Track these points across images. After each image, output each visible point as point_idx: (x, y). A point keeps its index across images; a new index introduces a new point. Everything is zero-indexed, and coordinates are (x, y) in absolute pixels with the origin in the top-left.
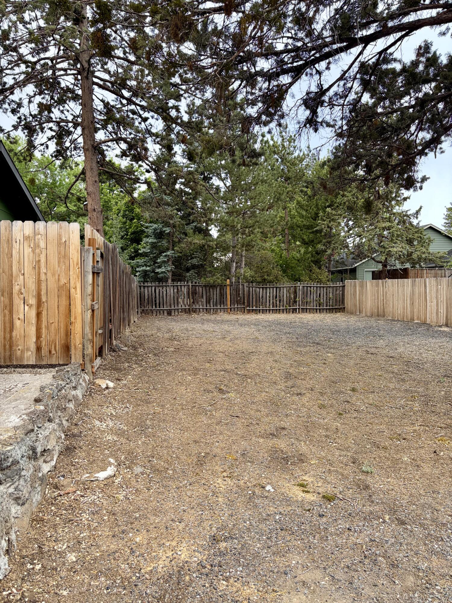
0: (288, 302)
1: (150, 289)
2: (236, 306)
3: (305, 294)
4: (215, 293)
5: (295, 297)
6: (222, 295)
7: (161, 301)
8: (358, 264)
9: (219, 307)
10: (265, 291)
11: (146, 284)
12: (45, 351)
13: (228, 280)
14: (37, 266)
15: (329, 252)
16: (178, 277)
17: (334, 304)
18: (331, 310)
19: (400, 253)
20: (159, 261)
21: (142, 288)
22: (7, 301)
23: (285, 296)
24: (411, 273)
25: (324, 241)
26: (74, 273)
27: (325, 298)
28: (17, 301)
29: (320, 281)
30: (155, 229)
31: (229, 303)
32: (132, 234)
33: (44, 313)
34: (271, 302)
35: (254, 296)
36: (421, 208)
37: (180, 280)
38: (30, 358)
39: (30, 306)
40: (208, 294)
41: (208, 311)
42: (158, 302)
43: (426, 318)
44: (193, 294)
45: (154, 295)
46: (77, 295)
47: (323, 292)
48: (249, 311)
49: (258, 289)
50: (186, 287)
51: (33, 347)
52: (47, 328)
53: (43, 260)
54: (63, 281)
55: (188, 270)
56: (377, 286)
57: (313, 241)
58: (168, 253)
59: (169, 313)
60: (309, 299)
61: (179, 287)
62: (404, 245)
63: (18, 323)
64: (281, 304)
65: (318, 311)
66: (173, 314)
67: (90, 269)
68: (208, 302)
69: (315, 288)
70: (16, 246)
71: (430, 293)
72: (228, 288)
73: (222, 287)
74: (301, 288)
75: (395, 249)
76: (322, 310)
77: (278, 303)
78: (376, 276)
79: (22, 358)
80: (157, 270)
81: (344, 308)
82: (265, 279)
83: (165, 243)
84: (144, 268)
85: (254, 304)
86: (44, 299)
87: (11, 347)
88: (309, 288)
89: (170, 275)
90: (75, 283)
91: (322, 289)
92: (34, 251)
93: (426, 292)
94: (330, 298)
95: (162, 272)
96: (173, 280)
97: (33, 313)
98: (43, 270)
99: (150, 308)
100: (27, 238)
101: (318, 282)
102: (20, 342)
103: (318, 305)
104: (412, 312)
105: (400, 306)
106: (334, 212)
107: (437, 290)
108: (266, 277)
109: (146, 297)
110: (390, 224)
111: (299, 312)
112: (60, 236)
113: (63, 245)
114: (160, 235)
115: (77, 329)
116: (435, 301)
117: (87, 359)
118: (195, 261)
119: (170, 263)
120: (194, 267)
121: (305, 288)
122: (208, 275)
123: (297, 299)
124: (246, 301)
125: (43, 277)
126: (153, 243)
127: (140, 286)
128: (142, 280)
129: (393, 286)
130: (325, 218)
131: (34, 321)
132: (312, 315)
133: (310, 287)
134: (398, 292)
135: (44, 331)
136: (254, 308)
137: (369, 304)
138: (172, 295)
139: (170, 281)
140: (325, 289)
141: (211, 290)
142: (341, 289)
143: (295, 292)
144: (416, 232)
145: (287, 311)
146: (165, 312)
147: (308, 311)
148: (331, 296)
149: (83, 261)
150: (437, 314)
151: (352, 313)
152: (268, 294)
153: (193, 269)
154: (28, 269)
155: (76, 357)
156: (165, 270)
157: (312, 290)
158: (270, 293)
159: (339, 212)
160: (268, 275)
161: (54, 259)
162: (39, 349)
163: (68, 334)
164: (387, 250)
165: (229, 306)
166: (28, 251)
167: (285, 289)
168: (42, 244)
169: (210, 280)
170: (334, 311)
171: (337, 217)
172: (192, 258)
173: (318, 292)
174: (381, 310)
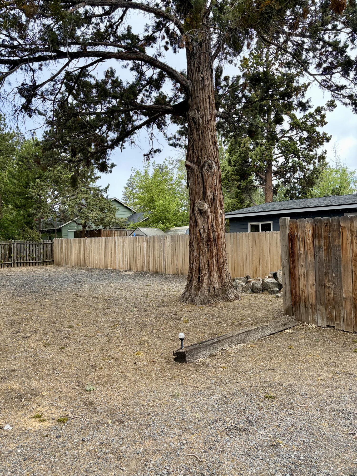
0: (3, 258)
3: (19, 251)
5: (10, 253)
8: (63, 225)
15: (39, 215)
17: (45, 258)
18: (42, 263)
19: (96, 218)
24: (104, 233)
25: (34, 206)
27: (37, 254)
29: (32, 239)
36: (109, 186)
43: (116, 266)
47: (35, 248)
56: (79, 243)
57: (24, 206)
60: (23, 255)
62: (98, 212)
65: (31, 264)
69: (28, 245)
71: (118, 247)
74: (15, 245)
75: (92, 215)
76: (34, 264)
78: (78, 235)
81: (53, 261)
88: (22, 245)
91: (34, 246)
93: (115, 247)
94: (41, 253)
101: (30, 240)
103: (31, 260)
104: (106, 262)
105: (97, 257)
106: (42, 183)
107: (123, 245)
110: (87, 196)
111: (14, 266)
116: (122, 253)
121: (19, 245)
123: (12, 255)
129: (91, 243)
130: (35, 187)
132: (26, 268)
133: (24, 244)
134: (95, 247)
137: (73, 257)
140: (37, 246)
142: (50, 245)
143: (10, 249)
144: (106, 203)
145: (2, 266)
147: (22, 264)
148: (42, 251)
150: (123, 262)
151: (59, 265)
157: (25, 247)
159: (47, 183)
164: (86, 215)
170: (45, 264)
171: (45, 187)
173: (31, 249)
174: (82, 262)
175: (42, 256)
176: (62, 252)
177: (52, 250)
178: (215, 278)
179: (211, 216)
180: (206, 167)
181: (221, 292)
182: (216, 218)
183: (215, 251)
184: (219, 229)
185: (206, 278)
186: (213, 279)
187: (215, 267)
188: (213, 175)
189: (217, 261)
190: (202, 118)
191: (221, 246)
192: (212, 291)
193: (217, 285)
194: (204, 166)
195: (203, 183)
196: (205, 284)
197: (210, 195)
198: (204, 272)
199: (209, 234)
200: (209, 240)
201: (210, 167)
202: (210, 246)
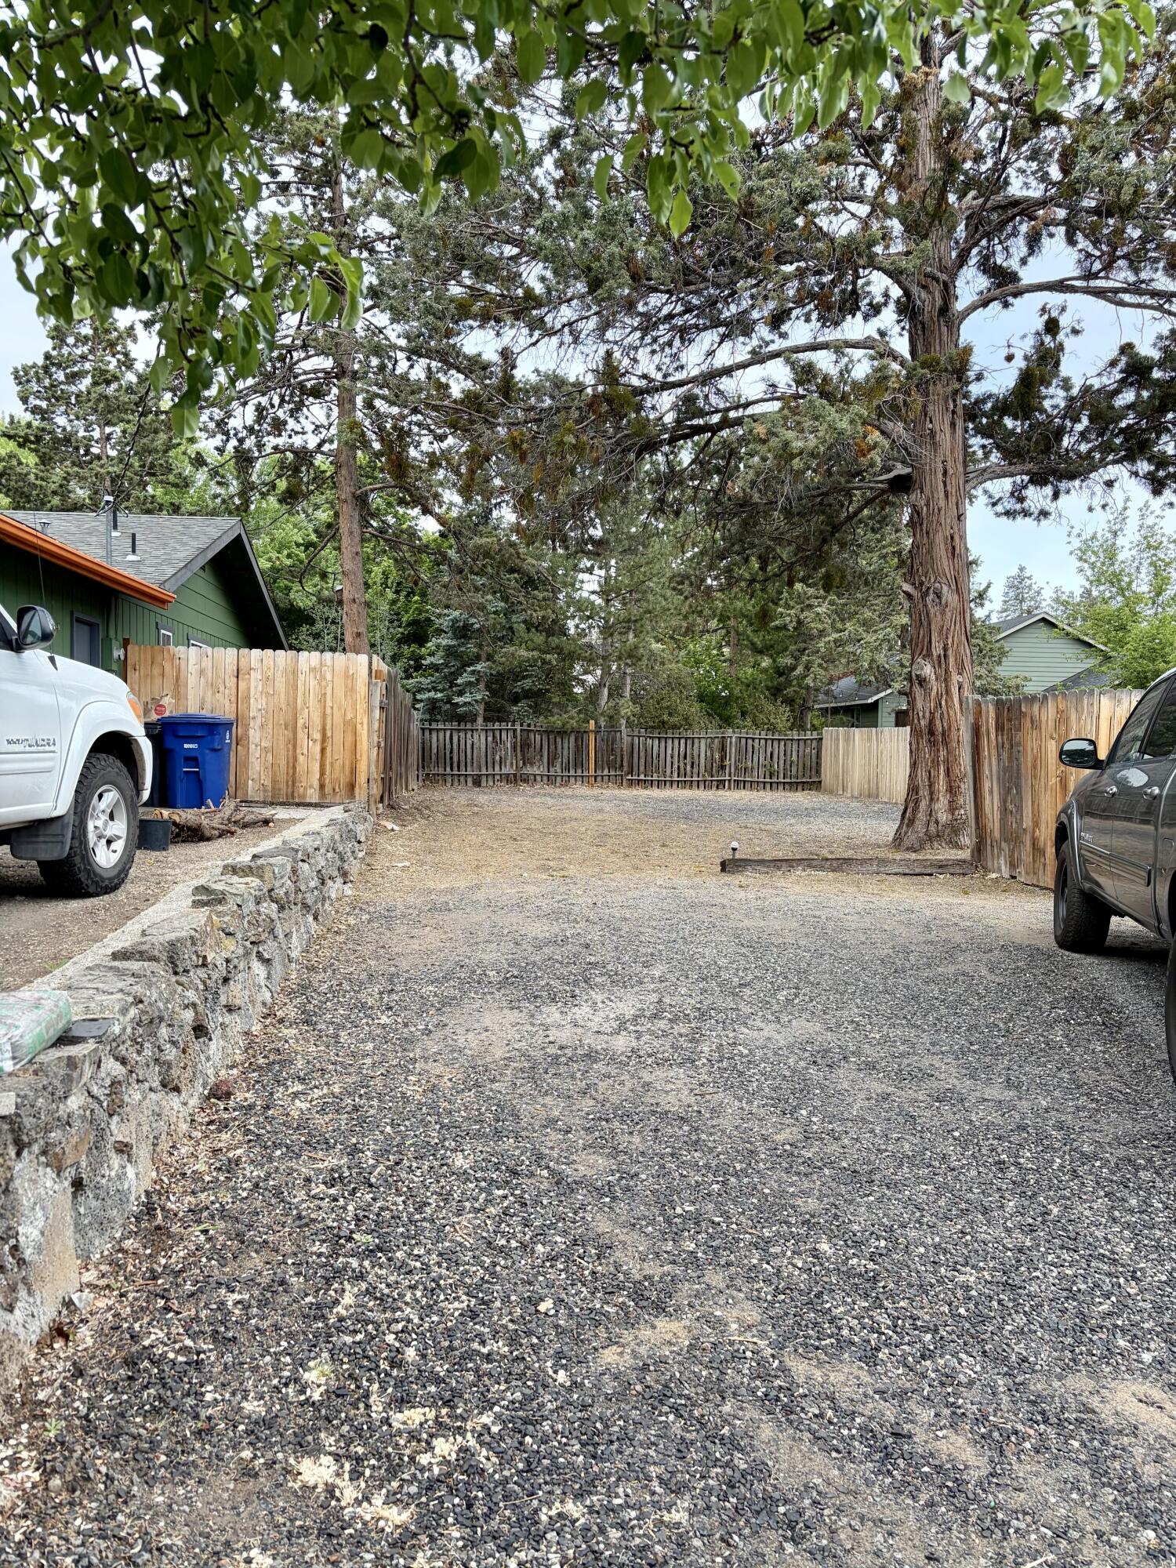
0: (708, 767)
2: (606, 772)
3: (742, 753)
4: (566, 745)
5: (723, 758)
6: (580, 750)
7: (462, 758)
8: (882, 694)
9: (572, 773)
10: (663, 744)
11: (434, 726)
12: (328, 789)
13: (592, 722)
14: (322, 699)
16: (495, 713)
17: (800, 774)
18: (794, 786)
20: (459, 681)
21: (427, 733)
22: (291, 735)
23: (703, 755)
26: (362, 706)
27: (781, 762)
28: (301, 735)
31: (592, 766)
33: (329, 749)
34: (676, 766)
35: (642, 754)
38: (313, 796)
39: (315, 741)
40: (552, 747)
41: (550, 780)
44: (524, 748)
45: (448, 746)
46: (363, 732)
47: (778, 749)
48: (631, 783)
49: (649, 741)
50: (511, 734)
51: (316, 784)
52: (332, 764)
53: (329, 693)
54: (349, 716)
55: (515, 700)
57: (771, 648)
58: (479, 667)
59: (477, 783)
60: (749, 764)
61: (497, 734)
63: (301, 759)
64: (695, 770)
65: (768, 786)
66: (484, 783)
67: (377, 704)
68: (551, 763)
69: (762, 742)
70: (301, 677)
72: (592, 737)
73: (581, 734)
74: (733, 740)
76: (774, 786)
77: (689, 768)
79: (304, 796)
80: (457, 700)
81: (820, 782)
82: (663, 722)
83: (471, 648)
84: (432, 694)
85: (642, 768)
86: (329, 734)
87: (294, 782)
88: (750, 742)
89: (480, 709)
90: (362, 718)
91: (776, 744)
92: (320, 684)
94: (792, 762)
95: (465, 704)
97: (318, 748)
98: (329, 703)
99: (441, 771)
100: (313, 670)
101: (768, 729)
102: (304, 779)
103: (767, 776)
105: (900, 778)
109: (435, 751)
111: (730, 787)
112: (347, 669)
113: (350, 677)
114: (463, 631)
115: (362, 767)
117: (372, 800)
118: (527, 684)
119: (482, 686)
120: (527, 694)
121: (743, 741)
122: (555, 710)
123: (727, 763)
124: (625, 764)
125: (328, 711)
126: (448, 648)
127: (423, 730)
130: (792, 603)
131: (318, 757)
133: (753, 739)
135: (328, 767)
136: (642, 777)
138: (483, 747)
139: (480, 720)
140: (783, 743)
141: (559, 740)
142: (814, 744)
143: (723, 749)
145: (706, 785)
146: (470, 780)
147: (748, 785)
148: (794, 758)
149: (370, 695)
151: (831, 792)
152: (669, 752)
153: (526, 697)
154: (313, 701)
155: (361, 793)
156: (473, 698)
157: (757, 745)
158: (673, 748)
160: (670, 714)
161: (340, 693)
162: (322, 786)
163: (354, 771)
165: (592, 772)
166: (313, 683)
167: (703, 742)
168: (329, 677)
170: (799, 788)
173: (769, 750)
175: (794, 769)
176: (837, 761)
177: (819, 756)
178: (942, 803)
179: (935, 687)
180: (932, 596)
181: (947, 831)
182: (948, 691)
183: (943, 754)
184: (952, 713)
185: (923, 805)
186: (937, 806)
187: (941, 784)
188: (943, 613)
189: (948, 773)
190: (927, 505)
191: (955, 744)
192: (933, 828)
193: (943, 817)
194: (926, 593)
195: (929, 624)
196: (921, 816)
197: (937, 650)
198: (921, 793)
199: (931, 721)
200: (931, 733)
201: (939, 595)
202: (933, 743)
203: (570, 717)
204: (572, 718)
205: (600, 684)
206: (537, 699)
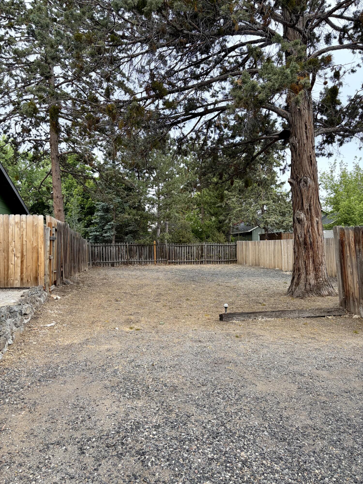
0: (197, 256)
1: (99, 248)
2: (160, 259)
3: (209, 251)
4: (145, 250)
5: (202, 253)
6: (150, 251)
7: (107, 256)
8: (254, 228)
9: (148, 260)
10: (181, 249)
11: (96, 245)
12: (25, 280)
13: (155, 241)
14: (21, 237)
15: (227, 221)
16: (119, 239)
17: (230, 258)
18: (228, 262)
19: (273, 222)
20: (105, 228)
21: (93, 248)
22: (6, 255)
23: (195, 252)
24: (284, 235)
25: (224, 213)
26: (41, 240)
27: (223, 254)
28: (11, 255)
29: (219, 242)
30: (103, 206)
31: (155, 257)
32: (88, 208)
33: (25, 261)
34: (185, 256)
35: (173, 252)
37: (121, 242)
38: (17, 284)
39: (18, 257)
40: (140, 251)
41: (140, 263)
42: (104, 257)
43: (282, 266)
44: (130, 251)
45: (101, 252)
46: (42, 252)
47: (222, 249)
48: (170, 263)
49: (176, 248)
50: (125, 247)
51: (19, 278)
52: (26, 268)
53: (24, 234)
54: (35, 244)
55: (126, 234)
56: (255, 245)
57: (217, 213)
58: (112, 223)
59: (113, 265)
60: (212, 255)
61: (120, 247)
62: (276, 216)
63: (11, 266)
64: (193, 258)
65: (218, 262)
66: (115, 265)
67: (48, 239)
68: (140, 257)
69: (216, 247)
70: (11, 227)
71: (284, 249)
72: (155, 247)
73: (151, 246)
74: (206, 246)
75: (270, 220)
76: (221, 262)
77: (190, 257)
79: (13, 284)
80: (105, 235)
81: (237, 260)
82: (180, 241)
83: (109, 216)
84: (95, 233)
85: (173, 258)
86: (25, 254)
87: (7, 278)
88: (211, 247)
89: (114, 238)
90: (41, 245)
91: (220, 247)
92: (20, 230)
93: (281, 249)
94: (226, 254)
95: (107, 236)
96: (116, 242)
97: (19, 261)
98: (25, 239)
99: (99, 261)
100: (16, 223)
101: (218, 242)
102: (13, 276)
103: (218, 258)
104: (274, 262)
105: (268, 259)
106: (230, 193)
107: (287, 248)
108: (181, 239)
109: (96, 254)
110: (268, 202)
111: (205, 263)
112: (33, 222)
113: (35, 226)
114: (107, 210)
115: (42, 269)
116: (286, 255)
117: (47, 285)
118: (131, 228)
119: (114, 229)
120: (131, 232)
121: (209, 246)
122: (141, 237)
123: (204, 254)
124: (167, 256)
125: (24, 243)
126: (101, 216)
127: (92, 246)
128: (94, 241)
129: (263, 245)
131: (19, 265)
132: (214, 265)
133: (213, 246)
134: (267, 249)
135: (24, 270)
136: (173, 261)
137: (251, 258)
138: (115, 252)
139: (114, 242)
140: (223, 247)
141: (143, 248)
142: (234, 247)
143: (202, 249)
145: (197, 263)
146: (110, 264)
147: (211, 262)
148: (227, 252)
149: (45, 234)
150: (288, 263)
151: (241, 264)
152: (183, 251)
153: (130, 233)
154: (17, 239)
155: (41, 283)
156: (111, 234)
157: (214, 248)
158: (184, 250)
159: (234, 194)
160: (183, 238)
161: (30, 233)
162: (22, 279)
163: (37, 272)
164: (265, 220)
165: (155, 260)
166: (17, 229)
167: (195, 247)
168: (24, 226)
169: (142, 241)
170: (230, 263)
171: (232, 197)
172: (129, 226)
173: (218, 249)
174: (257, 262)
175: (227, 256)
176: (243, 253)
177: (236, 251)
179: (306, 223)
180: (302, 183)
181: (315, 288)
182: (312, 225)
183: (311, 253)
184: (314, 235)
185: (303, 276)
186: (309, 277)
187: (311, 267)
188: (308, 190)
189: (314, 262)
190: (299, 142)
191: (316, 249)
192: (308, 287)
193: (313, 282)
194: (300, 182)
195: (302, 195)
196: (302, 281)
197: (306, 206)
198: (301, 271)
199: (305, 239)
200: (305, 244)
201: (306, 182)
202: (306, 249)
203: (146, 240)
204: (147, 240)
205: (157, 228)
206: (134, 234)
